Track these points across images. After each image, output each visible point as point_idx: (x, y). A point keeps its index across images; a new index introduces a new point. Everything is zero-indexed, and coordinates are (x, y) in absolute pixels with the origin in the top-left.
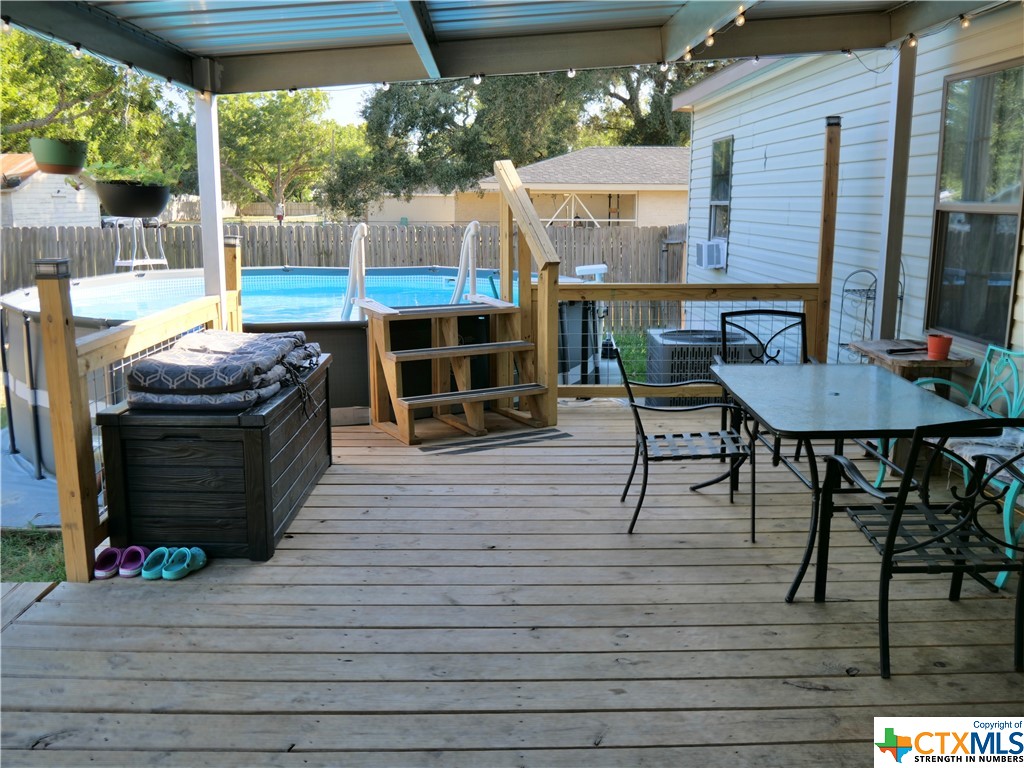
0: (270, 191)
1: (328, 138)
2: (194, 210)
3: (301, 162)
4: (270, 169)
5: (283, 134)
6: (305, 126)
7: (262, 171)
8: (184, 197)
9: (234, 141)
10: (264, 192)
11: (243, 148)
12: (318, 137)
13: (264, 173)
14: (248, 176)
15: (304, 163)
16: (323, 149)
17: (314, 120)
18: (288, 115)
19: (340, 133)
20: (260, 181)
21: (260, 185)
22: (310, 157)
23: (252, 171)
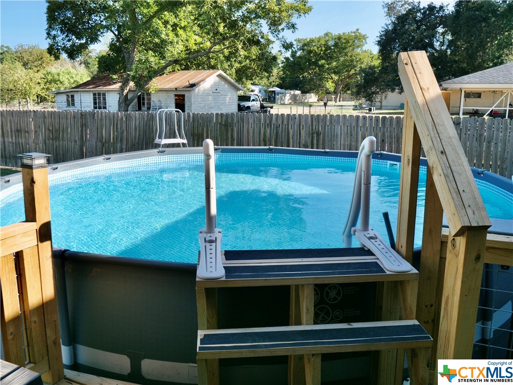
0: (335, 89)
1: (365, 60)
2: (296, 99)
3: (351, 73)
4: (336, 78)
5: (342, 59)
6: (353, 54)
7: (332, 78)
8: (292, 92)
9: (318, 63)
10: (332, 89)
11: (323, 66)
12: (360, 59)
13: (333, 79)
14: (325, 81)
15: (353, 74)
16: (363, 66)
17: (359, 50)
18: (345, 48)
19: (372, 58)
20: (331, 83)
21: (330, 85)
22: (355, 70)
23: (327, 78)
